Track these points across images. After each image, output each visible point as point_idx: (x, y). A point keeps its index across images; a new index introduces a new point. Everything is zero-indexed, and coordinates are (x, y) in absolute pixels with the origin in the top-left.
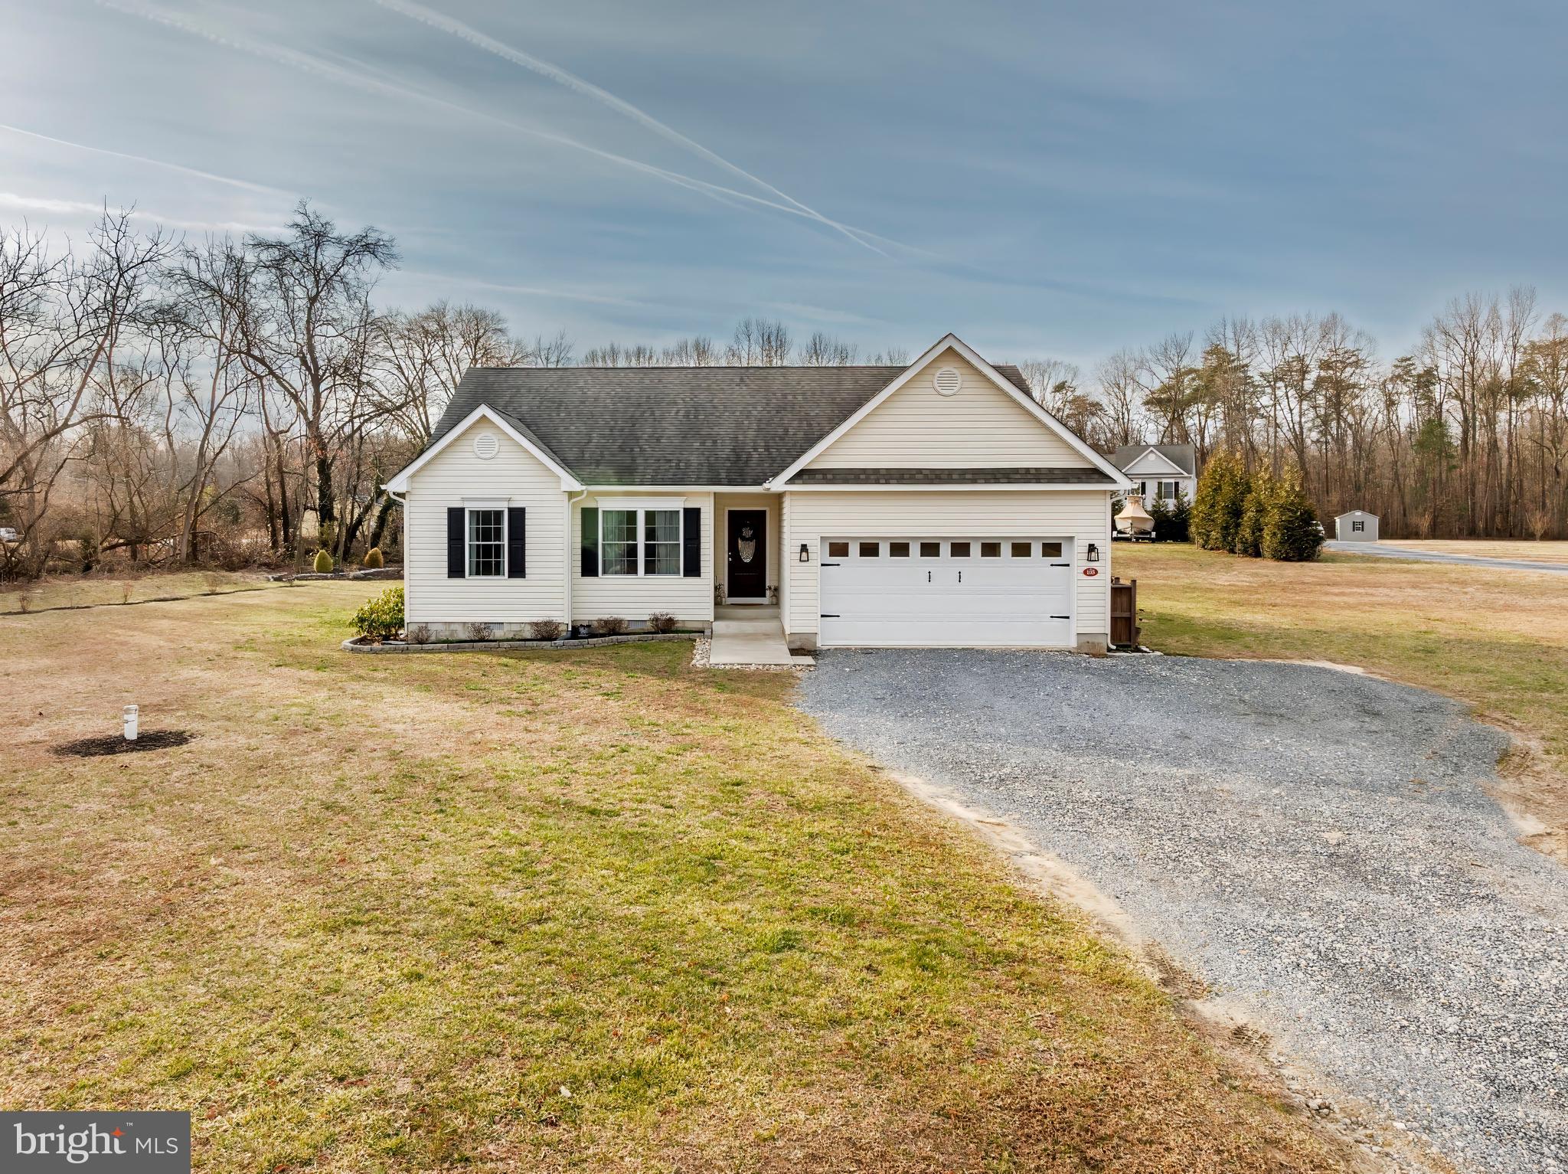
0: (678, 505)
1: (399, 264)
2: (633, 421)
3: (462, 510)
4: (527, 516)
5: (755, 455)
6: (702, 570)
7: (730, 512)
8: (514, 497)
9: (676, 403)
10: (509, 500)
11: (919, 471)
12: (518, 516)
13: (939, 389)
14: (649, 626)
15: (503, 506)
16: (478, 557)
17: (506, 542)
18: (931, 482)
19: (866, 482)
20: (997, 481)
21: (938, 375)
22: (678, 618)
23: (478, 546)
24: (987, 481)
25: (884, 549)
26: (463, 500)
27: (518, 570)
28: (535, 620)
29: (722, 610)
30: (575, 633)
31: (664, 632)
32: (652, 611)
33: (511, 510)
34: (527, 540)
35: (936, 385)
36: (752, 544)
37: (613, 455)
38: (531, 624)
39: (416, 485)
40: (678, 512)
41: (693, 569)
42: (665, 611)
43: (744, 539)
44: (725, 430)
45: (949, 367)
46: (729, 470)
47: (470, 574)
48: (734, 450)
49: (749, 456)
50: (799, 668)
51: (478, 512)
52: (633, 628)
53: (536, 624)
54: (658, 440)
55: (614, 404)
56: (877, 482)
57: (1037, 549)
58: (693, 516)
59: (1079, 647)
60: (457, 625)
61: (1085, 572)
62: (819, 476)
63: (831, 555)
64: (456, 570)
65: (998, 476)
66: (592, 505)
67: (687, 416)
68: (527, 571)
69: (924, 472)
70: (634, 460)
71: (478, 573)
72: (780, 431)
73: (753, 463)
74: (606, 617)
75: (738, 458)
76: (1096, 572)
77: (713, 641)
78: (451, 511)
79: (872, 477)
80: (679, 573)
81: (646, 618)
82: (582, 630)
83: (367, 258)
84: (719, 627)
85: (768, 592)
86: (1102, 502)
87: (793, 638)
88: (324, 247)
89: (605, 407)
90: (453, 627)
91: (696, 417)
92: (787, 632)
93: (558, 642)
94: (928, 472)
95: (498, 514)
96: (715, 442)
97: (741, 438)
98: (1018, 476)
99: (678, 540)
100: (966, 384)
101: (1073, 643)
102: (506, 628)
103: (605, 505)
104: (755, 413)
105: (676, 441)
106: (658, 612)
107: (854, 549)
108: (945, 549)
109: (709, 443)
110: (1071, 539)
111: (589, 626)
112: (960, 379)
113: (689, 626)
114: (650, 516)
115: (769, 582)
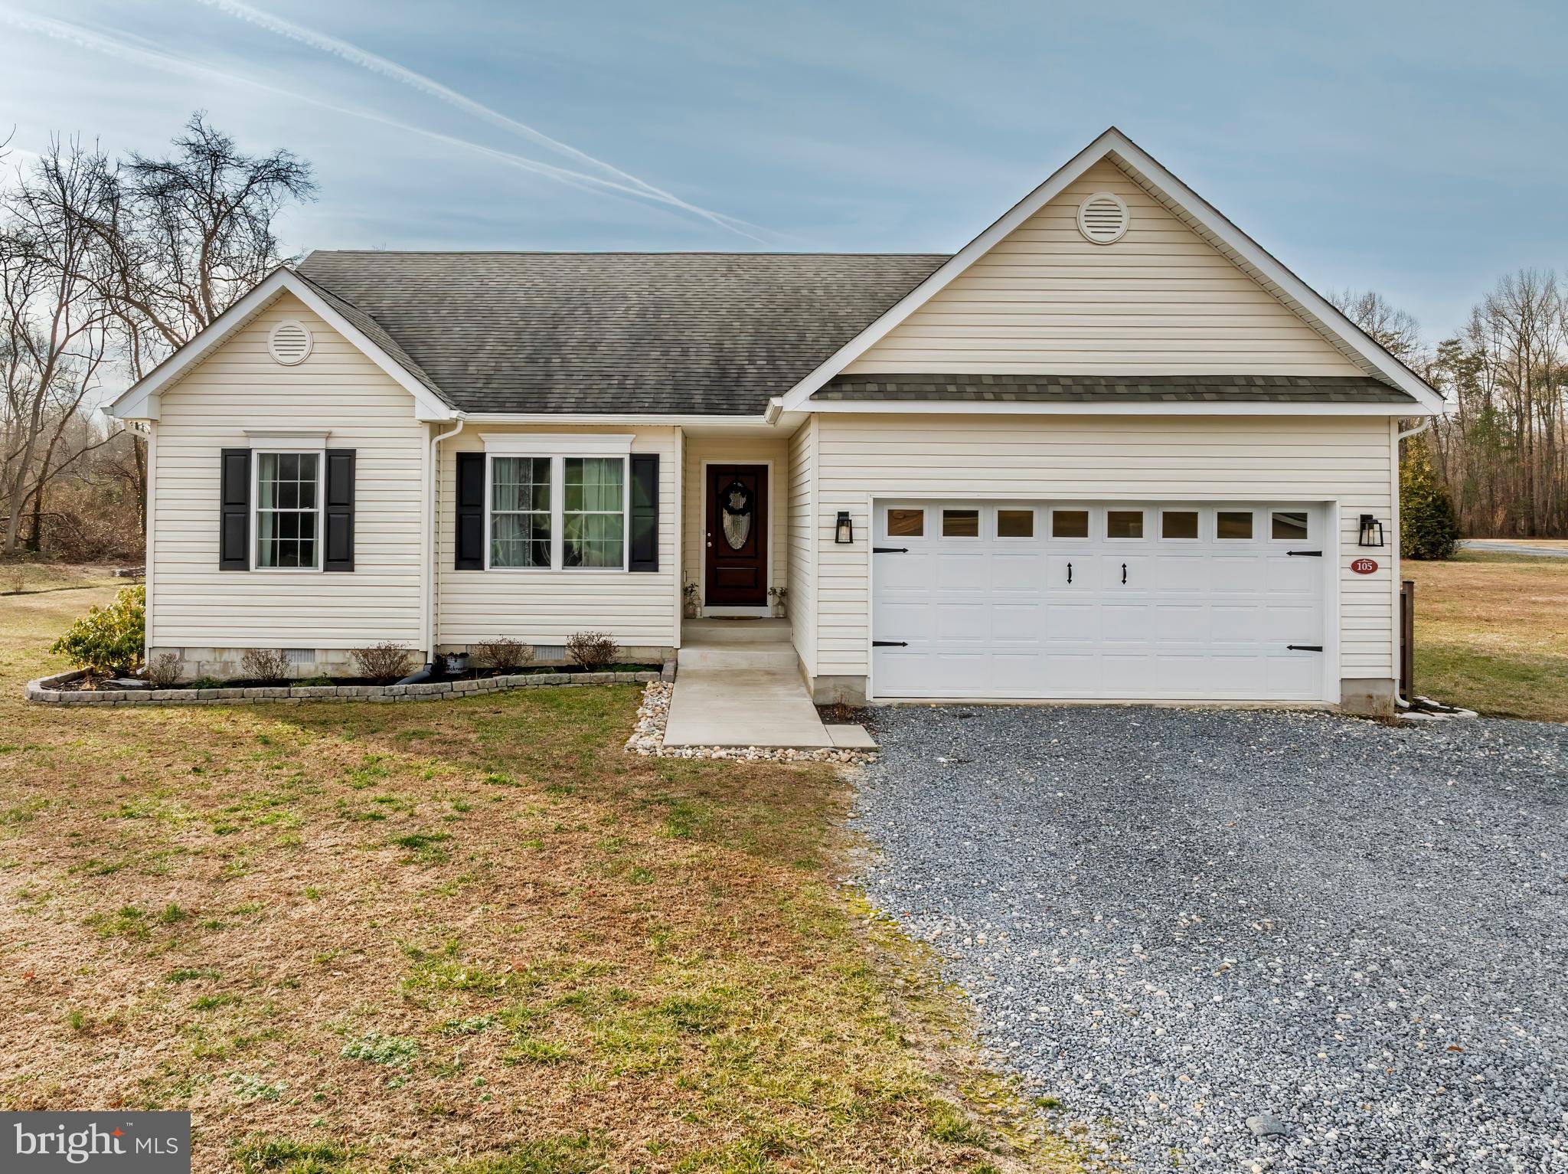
0: (620, 447)
1: (316, 195)
2: (556, 320)
3: (247, 453)
4: (359, 463)
5: (751, 369)
6: (662, 559)
7: (709, 467)
8: (336, 431)
9: (625, 298)
10: (329, 436)
11: (1054, 379)
12: (342, 463)
13: (1088, 231)
14: (567, 658)
15: (317, 446)
16: (274, 535)
17: (320, 508)
18: (1078, 398)
19: (959, 397)
20: (1199, 398)
21: (1085, 206)
22: (617, 641)
23: (275, 514)
24: (1181, 398)
25: (988, 522)
26: (249, 434)
27: (341, 558)
28: (364, 645)
29: (695, 629)
30: (439, 671)
31: (593, 668)
32: (573, 630)
33: (331, 454)
34: (358, 506)
35: (1084, 226)
36: (744, 521)
37: (515, 368)
38: (355, 652)
39: (167, 410)
40: (621, 460)
41: (645, 557)
42: (596, 630)
43: (732, 511)
44: (703, 334)
45: (1106, 193)
46: (708, 392)
47: (260, 563)
48: (716, 362)
49: (742, 372)
50: (845, 756)
51: (275, 455)
52: (540, 658)
53: (366, 653)
54: (593, 347)
55: (529, 299)
56: (979, 398)
57: (1262, 525)
58: (646, 467)
59: (1345, 703)
60: (233, 654)
61: (1355, 567)
62: (871, 387)
63: (892, 532)
64: (233, 557)
65: (1199, 389)
66: (471, 447)
67: (642, 315)
68: (357, 559)
69: (1063, 381)
70: (549, 376)
71: (273, 564)
72: (792, 337)
73: (748, 381)
74: (494, 639)
75: (724, 374)
76: (1375, 567)
77: (677, 688)
78: (227, 455)
79: (969, 389)
80: (621, 565)
81: (563, 641)
82: (451, 663)
83: (277, 188)
84: (690, 657)
85: (770, 599)
86: (1384, 439)
87: (822, 685)
88: (224, 172)
89: (514, 301)
90: (226, 656)
91: (656, 316)
92: (812, 671)
93: (399, 687)
94: (1069, 382)
95: (310, 460)
96: (685, 352)
97: (728, 344)
98: (1235, 390)
99: (620, 507)
100: (1136, 224)
101: (1332, 696)
102: (319, 657)
103: (496, 447)
104: (750, 311)
105: (622, 351)
106: (583, 631)
107: (933, 522)
108: (1098, 524)
109: (675, 353)
110: (1325, 506)
111: (464, 655)
112: (1125, 213)
113: (639, 656)
114: (574, 465)
115: (774, 579)
